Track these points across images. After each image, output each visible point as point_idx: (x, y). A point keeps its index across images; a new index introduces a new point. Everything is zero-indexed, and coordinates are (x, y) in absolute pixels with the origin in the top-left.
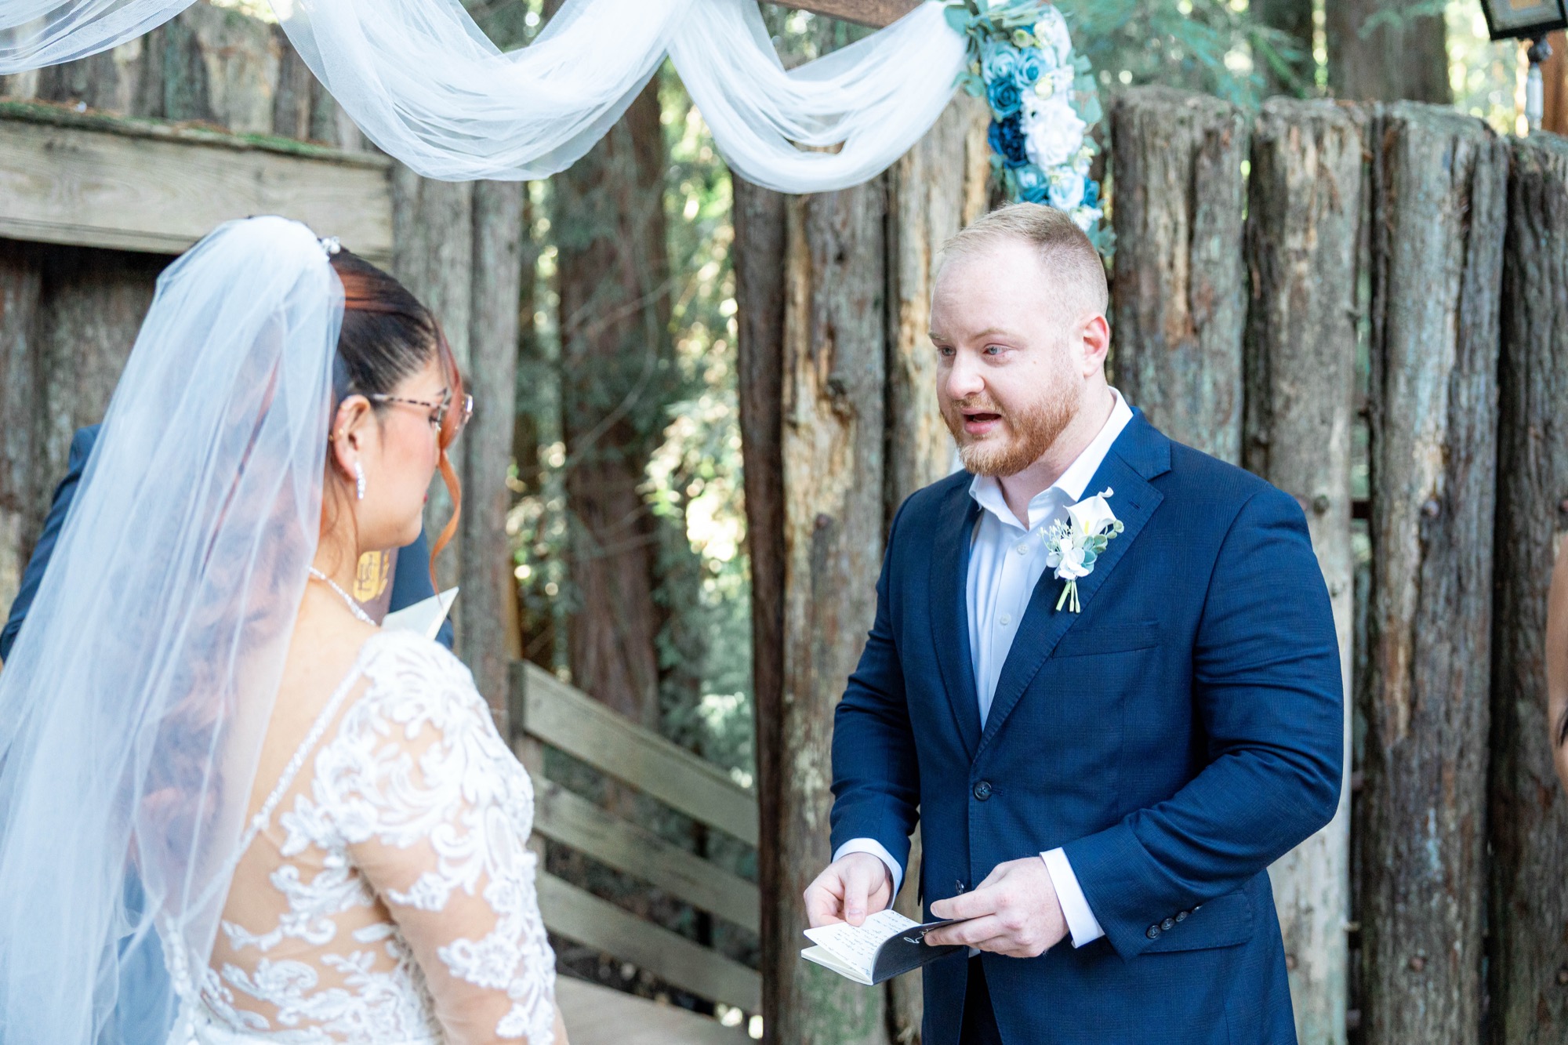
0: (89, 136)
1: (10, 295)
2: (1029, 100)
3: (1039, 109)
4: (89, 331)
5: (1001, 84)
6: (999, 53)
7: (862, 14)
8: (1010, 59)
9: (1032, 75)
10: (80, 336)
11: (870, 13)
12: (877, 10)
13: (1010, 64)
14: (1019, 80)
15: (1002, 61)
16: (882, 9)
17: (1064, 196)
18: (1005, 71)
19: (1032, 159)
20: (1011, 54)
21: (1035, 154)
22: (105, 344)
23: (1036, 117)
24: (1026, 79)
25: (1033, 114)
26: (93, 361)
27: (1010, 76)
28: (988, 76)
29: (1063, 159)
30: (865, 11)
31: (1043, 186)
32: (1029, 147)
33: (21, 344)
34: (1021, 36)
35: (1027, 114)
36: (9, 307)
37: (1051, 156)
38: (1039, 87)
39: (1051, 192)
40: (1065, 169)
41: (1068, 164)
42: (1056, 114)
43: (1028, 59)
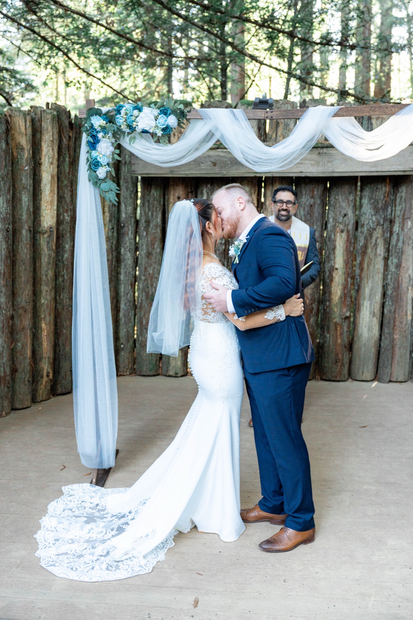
0: (329, 149)
1: (316, 190)
4: (337, 197)
10: (335, 199)
22: (341, 200)
26: (338, 205)
33: (319, 201)
36: (315, 193)
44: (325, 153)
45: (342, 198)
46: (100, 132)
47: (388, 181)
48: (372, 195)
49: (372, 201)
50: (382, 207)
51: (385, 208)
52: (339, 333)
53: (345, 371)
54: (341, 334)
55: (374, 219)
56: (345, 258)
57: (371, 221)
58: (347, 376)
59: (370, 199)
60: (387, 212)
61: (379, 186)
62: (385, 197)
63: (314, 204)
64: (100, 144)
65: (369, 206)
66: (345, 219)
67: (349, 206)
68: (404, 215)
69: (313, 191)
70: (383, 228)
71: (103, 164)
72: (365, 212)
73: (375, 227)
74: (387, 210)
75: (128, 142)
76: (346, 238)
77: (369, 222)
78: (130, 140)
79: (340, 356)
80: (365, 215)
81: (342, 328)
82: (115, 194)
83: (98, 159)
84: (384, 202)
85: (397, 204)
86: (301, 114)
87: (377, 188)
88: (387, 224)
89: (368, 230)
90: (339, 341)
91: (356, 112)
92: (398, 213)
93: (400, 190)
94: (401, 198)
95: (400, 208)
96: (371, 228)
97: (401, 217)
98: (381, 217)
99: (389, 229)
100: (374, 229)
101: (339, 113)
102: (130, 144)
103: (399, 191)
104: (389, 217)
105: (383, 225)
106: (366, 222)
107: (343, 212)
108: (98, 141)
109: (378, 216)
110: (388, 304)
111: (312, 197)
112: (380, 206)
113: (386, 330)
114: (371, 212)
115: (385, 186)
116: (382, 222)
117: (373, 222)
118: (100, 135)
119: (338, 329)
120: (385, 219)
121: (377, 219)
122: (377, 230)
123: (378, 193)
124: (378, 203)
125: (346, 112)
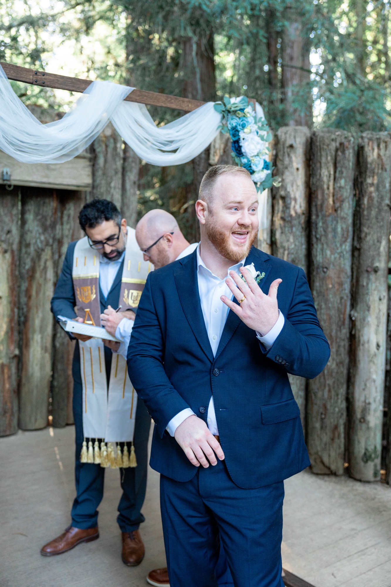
2: (242, 135)
3: (245, 137)
5: (234, 129)
6: (232, 119)
7: (182, 107)
8: (236, 121)
9: (244, 126)
11: (185, 107)
12: (188, 106)
13: (236, 122)
14: (239, 128)
15: (234, 122)
16: (190, 105)
17: (256, 166)
18: (234, 125)
19: (244, 154)
20: (236, 120)
21: (245, 152)
23: (245, 140)
24: (241, 127)
25: (243, 139)
27: (236, 126)
28: (230, 127)
29: (256, 154)
30: (184, 106)
31: (249, 163)
32: (243, 150)
34: (239, 113)
35: (241, 139)
37: (251, 153)
38: (246, 130)
39: (252, 165)
40: (257, 157)
41: (258, 155)
42: (252, 139)
43: (242, 121)
45: (4, 211)
47: (55, 196)
48: (39, 210)
49: (39, 217)
50: (50, 225)
51: (53, 226)
52: (6, 376)
53: (15, 422)
54: (9, 377)
55: (42, 238)
56: (11, 284)
57: (38, 241)
58: (16, 428)
59: (37, 214)
61: (47, 200)
62: (53, 213)
65: (36, 223)
66: (8, 236)
67: (13, 221)
68: (73, 235)
70: (52, 249)
72: (31, 229)
73: (43, 247)
74: (55, 229)
76: (10, 260)
77: (36, 242)
79: (9, 404)
80: (31, 232)
81: (9, 369)
84: (52, 219)
85: (65, 223)
87: (44, 203)
88: (55, 245)
89: (35, 250)
90: (7, 386)
92: (66, 232)
93: (67, 206)
94: (69, 216)
95: (68, 227)
96: (39, 248)
97: (70, 237)
98: (50, 236)
99: (58, 250)
100: (43, 250)
101: (132, 96)
103: (65, 208)
104: (57, 236)
105: (52, 246)
106: (33, 241)
107: (6, 229)
109: (47, 235)
110: (61, 336)
112: (48, 223)
113: (59, 367)
114: (38, 230)
115: (53, 201)
116: (51, 241)
117: (41, 242)
119: (6, 371)
120: (54, 239)
121: (46, 238)
122: (46, 250)
123: (45, 209)
124: (46, 220)
125: (139, 96)
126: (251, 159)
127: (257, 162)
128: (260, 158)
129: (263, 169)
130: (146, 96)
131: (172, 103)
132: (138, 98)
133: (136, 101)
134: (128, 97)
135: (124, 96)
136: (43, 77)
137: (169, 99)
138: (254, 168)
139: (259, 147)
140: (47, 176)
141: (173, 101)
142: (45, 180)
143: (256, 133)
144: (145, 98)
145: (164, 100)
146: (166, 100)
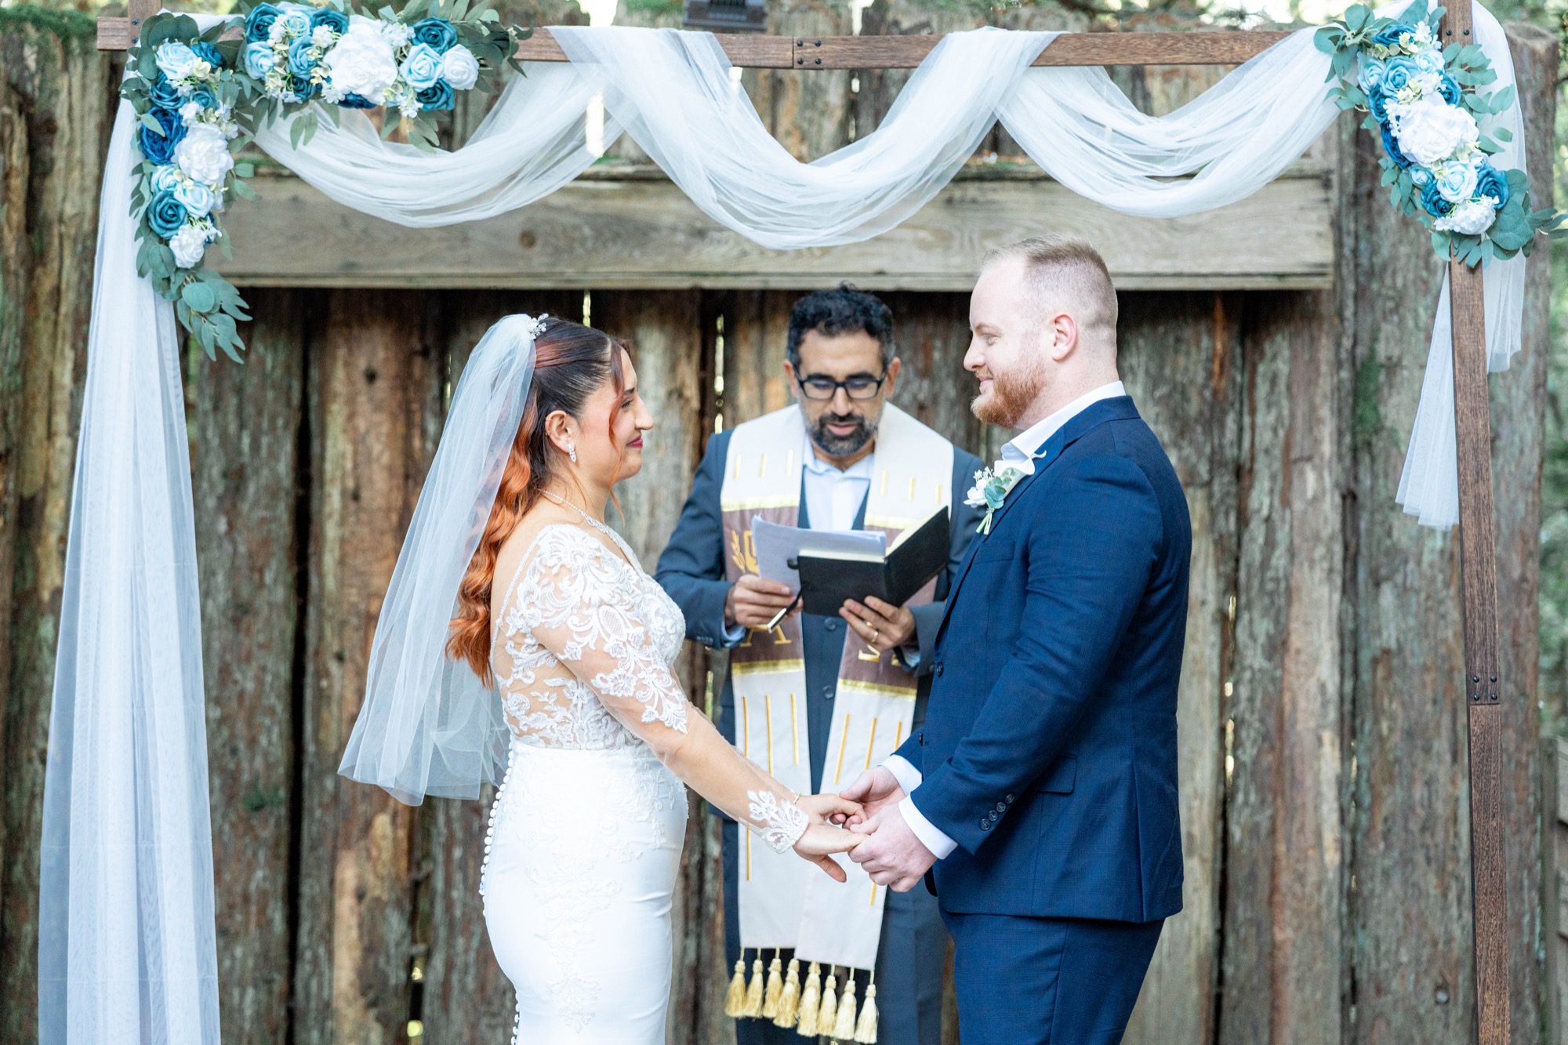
0: (988, 185)
1: (938, 343)
2: (1390, 107)
3: (1404, 114)
5: (1376, 93)
6: (1368, 66)
8: (1379, 70)
9: (1397, 82)
12: (1232, 49)
13: (1379, 74)
14: (1385, 89)
15: (1371, 75)
16: (1237, 48)
17: (1455, 189)
18: (1373, 81)
19: (1412, 159)
20: (1377, 66)
21: (1414, 155)
23: (1401, 121)
24: (1392, 86)
25: (1398, 118)
27: (1379, 86)
28: (1364, 86)
29: (1448, 154)
31: (1434, 182)
32: (1403, 149)
35: (1393, 119)
36: (937, 355)
37: (1430, 154)
38: (1401, 94)
39: (1440, 187)
40: (1452, 163)
41: (1454, 157)
42: (1425, 114)
43: (1393, 68)
44: (974, 201)
46: (188, 100)
47: (1219, 313)
48: (1161, 367)
49: (1162, 391)
50: (1201, 413)
51: (1212, 419)
60: (1222, 434)
61: (1188, 333)
62: (1210, 375)
63: (935, 399)
64: (185, 141)
68: (1287, 447)
69: (927, 352)
70: (1210, 496)
71: (196, 214)
74: (1222, 425)
75: (287, 137)
78: (295, 133)
82: (233, 324)
83: (179, 196)
84: (1207, 394)
85: (1261, 406)
86: (920, 51)
87: (1178, 340)
88: (1223, 482)
91: (1113, 51)
92: (1265, 437)
93: (1268, 348)
94: (1273, 381)
95: (1271, 418)
97: (1277, 452)
98: (1200, 455)
99: (1232, 501)
101: (1054, 52)
102: (294, 144)
103: (1262, 355)
104: (1230, 453)
105: (1209, 484)
108: (182, 132)
109: (1188, 451)
110: (1246, 803)
111: (926, 373)
112: (1193, 407)
113: (1241, 910)
115: (1211, 333)
116: (1203, 470)
118: (189, 111)
120: (1216, 462)
123: (1182, 361)
124: (1185, 398)
125: (1076, 49)
126: (1434, 169)
127: (1455, 180)
128: (1465, 166)
129: (1477, 193)
130: (1095, 46)
131: (1179, 51)
132: (1071, 55)
133: (1067, 63)
134: (1040, 57)
135: (1030, 55)
136: (818, 50)
137: (1170, 42)
138: (1447, 194)
139: (1455, 134)
140: (1167, 254)
141: (1181, 44)
142: (1162, 266)
143: (1441, 98)
144: (1094, 51)
145: (1153, 46)
146: (1159, 45)
